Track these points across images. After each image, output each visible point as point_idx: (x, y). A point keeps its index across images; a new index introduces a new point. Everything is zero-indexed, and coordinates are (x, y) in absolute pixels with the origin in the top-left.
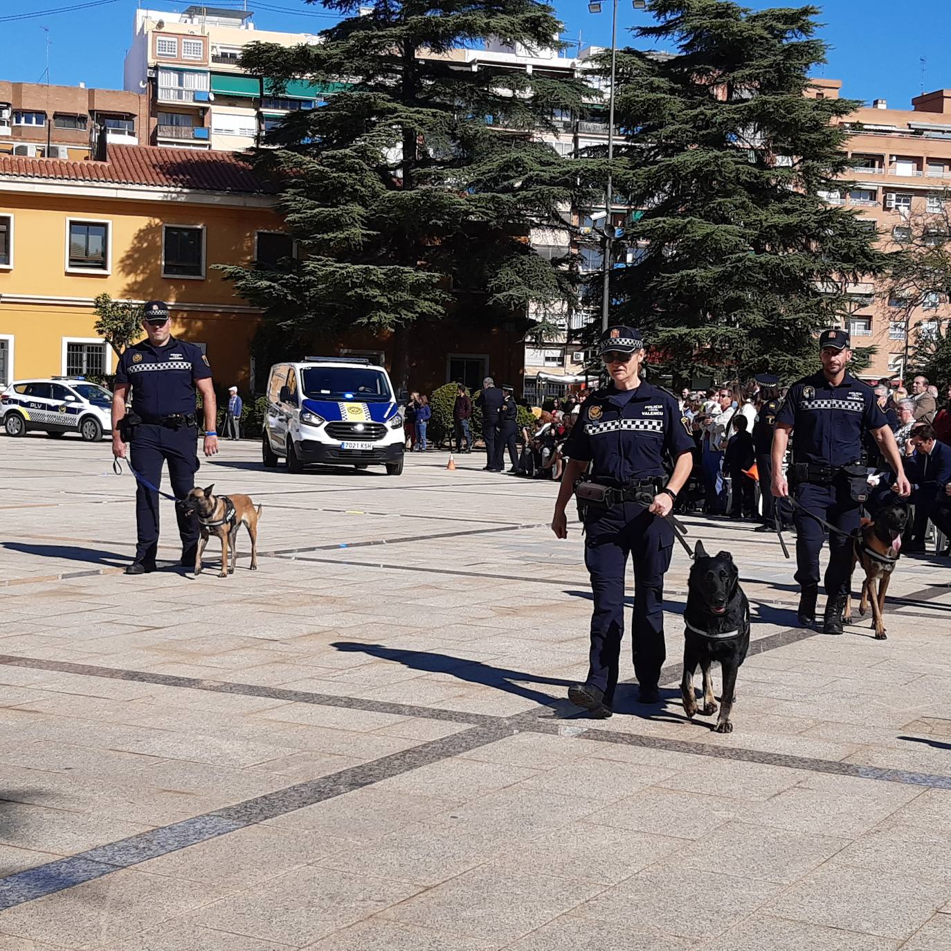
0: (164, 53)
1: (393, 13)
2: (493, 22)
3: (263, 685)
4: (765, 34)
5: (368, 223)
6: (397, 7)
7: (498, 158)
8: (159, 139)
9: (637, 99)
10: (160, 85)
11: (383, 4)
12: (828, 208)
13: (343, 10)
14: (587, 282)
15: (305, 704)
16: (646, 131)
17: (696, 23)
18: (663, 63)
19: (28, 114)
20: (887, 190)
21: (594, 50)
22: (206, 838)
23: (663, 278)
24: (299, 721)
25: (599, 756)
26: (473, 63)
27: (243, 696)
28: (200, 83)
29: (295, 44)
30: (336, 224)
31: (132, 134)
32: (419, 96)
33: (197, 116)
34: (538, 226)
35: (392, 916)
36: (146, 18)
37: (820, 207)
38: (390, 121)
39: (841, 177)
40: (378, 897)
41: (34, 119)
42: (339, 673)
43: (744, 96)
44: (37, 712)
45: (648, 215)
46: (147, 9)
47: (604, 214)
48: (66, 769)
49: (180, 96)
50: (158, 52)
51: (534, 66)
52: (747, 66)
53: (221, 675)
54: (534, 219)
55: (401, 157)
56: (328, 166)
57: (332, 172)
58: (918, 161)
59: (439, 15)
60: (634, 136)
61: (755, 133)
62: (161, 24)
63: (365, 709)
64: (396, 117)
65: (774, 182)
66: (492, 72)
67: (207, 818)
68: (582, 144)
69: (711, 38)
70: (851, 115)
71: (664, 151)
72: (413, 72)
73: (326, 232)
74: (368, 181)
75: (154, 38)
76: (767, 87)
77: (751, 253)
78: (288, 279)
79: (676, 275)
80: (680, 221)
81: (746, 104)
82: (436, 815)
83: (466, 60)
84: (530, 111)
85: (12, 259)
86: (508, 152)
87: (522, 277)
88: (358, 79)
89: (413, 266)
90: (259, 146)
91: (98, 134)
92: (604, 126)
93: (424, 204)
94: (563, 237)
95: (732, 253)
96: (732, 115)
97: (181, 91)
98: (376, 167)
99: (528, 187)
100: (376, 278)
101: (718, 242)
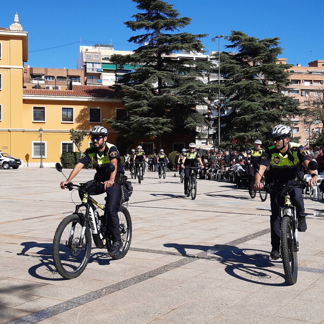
0: (88, 58)
1: (154, 44)
2: (184, 46)
4: (264, 46)
5: (149, 105)
6: (155, 42)
7: (186, 85)
8: (87, 83)
9: (226, 66)
10: (87, 67)
11: (151, 42)
12: (285, 96)
13: (140, 44)
14: (214, 120)
16: (229, 76)
17: (243, 43)
18: (234, 55)
19: (49, 77)
20: (302, 90)
21: (213, 53)
22: (107, 294)
23: (236, 118)
26: (178, 57)
28: (99, 67)
29: (126, 54)
30: (139, 106)
31: (79, 82)
32: (163, 68)
33: (98, 76)
34: (198, 104)
35: (163, 318)
36: (83, 48)
37: (282, 96)
38: (154, 76)
39: (288, 87)
40: (159, 312)
41: (51, 78)
43: (259, 64)
45: (231, 100)
46: (83, 46)
47: (218, 100)
49: (93, 71)
50: (86, 58)
51: (196, 58)
52: (259, 55)
54: (197, 102)
55: (158, 86)
56: (136, 89)
57: (138, 91)
58: (311, 81)
59: (168, 44)
60: (226, 77)
61: (262, 75)
62: (87, 50)
64: (156, 74)
65: (268, 89)
66: (184, 60)
67: (107, 288)
68: (211, 80)
69: (248, 48)
70: (290, 69)
71: (234, 81)
72: (161, 61)
73: (136, 108)
74: (148, 93)
75: (85, 54)
76: (265, 61)
77: (262, 111)
78: (126, 123)
79: (240, 117)
80: (240, 102)
81: (259, 67)
82: (175, 286)
83: (176, 57)
84: (195, 71)
85: (46, 119)
86: (189, 83)
87: (194, 120)
88: (145, 64)
89: (162, 117)
90: (116, 84)
91: (70, 82)
92: (217, 74)
93: (165, 99)
94: (206, 107)
95: (256, 111)
96: (255, 70)
97: (93, 69)
98: (151, 89)
99: (195, 93)
100: (151, 121)
101: (252, 107)
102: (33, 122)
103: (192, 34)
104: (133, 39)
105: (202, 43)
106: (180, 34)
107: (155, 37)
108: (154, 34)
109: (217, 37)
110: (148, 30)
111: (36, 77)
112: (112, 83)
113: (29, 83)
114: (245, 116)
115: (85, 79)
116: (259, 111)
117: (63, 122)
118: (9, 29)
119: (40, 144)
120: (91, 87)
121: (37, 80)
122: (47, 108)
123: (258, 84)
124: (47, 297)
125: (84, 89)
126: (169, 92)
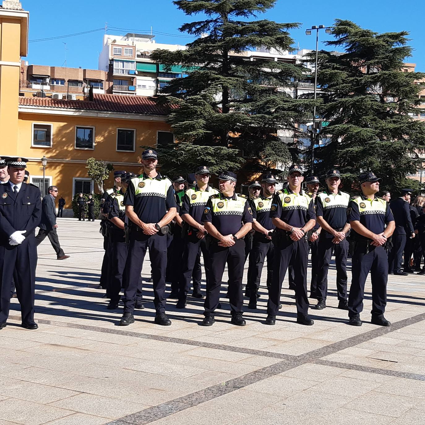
0: (116, 53)
1: (219, 36)
2: (263, 40)
3: (185, 339)
4: (384, 44)
5: (206, 127)
6: (220, 33)
7: (265, 99)
8: (113, 91)
9: (327, 73)
10: (114, 68)
11: (214, 32)
12: (413, 121)
13: (197, 35)
14: (304, 153)
15: (205, 348)
16: (329, 87)
17: (353, 39)
18: (338, 57)
19: (57, 80)
21: (305, 52)
22: (174, 412)
23: (339, 151)
24: (204, 356)
25: (344, 376)
26: (251, 57)
27: (177, 344)
28: (132, 67)
29: (176, 50)
30: (192, 128)
31: (102, 89)
32: (230, 72)
33: (130, 81)
34: (282, 128)
36: (109, 38)
37: (410, 120)
38: (217, 83)
39: (419, 107)
41: (60, 82)
42: (218, 333)
43: (375, 71)
44: (88, 350)
45: (332, 124)
46: (109, 35)
47: (312, 123)
48: (106, 377)
49: (123, 73)
50: (113, 53)
51: (278, 58)
52: (377, 58)
53: (165, 333)
54: (280, 125)
55: (222, 99)
56: (189, 103)
57: (192, 106)
59: (239, 37)
60: (325, 89)
61: (380, 87)
62: (115, 41)
63: (232, 351)
64: (220, 81)
65: (388, 109)
66: (262, 61)
67: (173, 402)
68: (300, 93)
69: (360, 46)
70: (423, 79)
71: (339, 96)
72: (227, 61)
73: (188, 132)
74: (207, 110)
75: (112, 47)
76: (385, 67)
77: (378, 141)
78: (171, 152)
79: (344, 150)
80: (346, 126)
81: (376, 75)
82: (276, 403)
83: (249, 56)
84: (278, 78)
85: (52, 143)
86: (269, 96)
87: (275, 151)
88: (202, 65)
89: (227, 146)
90: (158, 94)
91: (89, 89)
92: (312, 84)
93: (232, 119)
94: (291, 133)
95: (369, 141)
96: (370, 80)
97: (123, 70)
98: (211, 103)
99: (278, 112)
100: (210, 152)
101: (363, 135)
102: (32, 148)
103: (276, 22)
104: (186, 27)
105: (290, 36)
106: (258, 22)
107: (219, 25)
108: (218, 20)
109: (314, 28)
110: (210, 15)
111: (38, 80)
112: (151, 93)
113: (28, 89)
114: (352, 148)
115: (110, 86)
116: (373, 141)
117: (78, 148)
118: (2, 6)
119: (42, 180)
120: (121, 97)
121: (39, 84)
122: (55, 127)
123: (373, 101)
124: (86, 412)
125: (110, 100)
126: (238, 108)
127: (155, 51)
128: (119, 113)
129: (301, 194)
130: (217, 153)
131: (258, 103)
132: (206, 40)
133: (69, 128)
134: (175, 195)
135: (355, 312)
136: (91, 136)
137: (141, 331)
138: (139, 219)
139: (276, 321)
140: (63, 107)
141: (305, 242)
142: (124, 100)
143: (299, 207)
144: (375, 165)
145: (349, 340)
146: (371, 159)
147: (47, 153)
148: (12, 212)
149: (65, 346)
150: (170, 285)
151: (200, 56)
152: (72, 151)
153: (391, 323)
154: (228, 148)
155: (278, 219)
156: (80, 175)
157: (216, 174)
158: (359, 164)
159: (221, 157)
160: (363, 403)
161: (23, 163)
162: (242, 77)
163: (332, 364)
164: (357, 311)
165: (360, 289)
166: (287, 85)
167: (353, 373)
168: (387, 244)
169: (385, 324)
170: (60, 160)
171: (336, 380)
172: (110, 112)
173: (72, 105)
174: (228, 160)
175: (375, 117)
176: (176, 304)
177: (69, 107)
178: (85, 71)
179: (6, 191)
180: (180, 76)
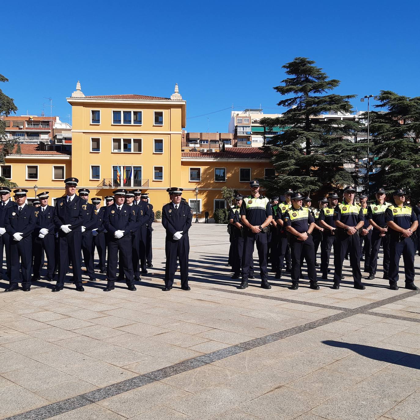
0: (239, 122)
2: (332, 107)
3: (280, 297)
4: (415, 104)
5: (295, 164)
6: (304, 105)
7: (334, 144)
8: (238, 145)
9: (376, 126)
10: (238, 131)
11: (300, 104)
13: (289, 107)
14: (362, 178)
15: (292, 303)
16: (378, 135)
17: (393, 103)
18: (383, 115)
19: (204, 141)
21: (361, 112)
22: (270, 342)
23: (386, 176)
24: (291, 308)
25: (384, 322)
26: (325, 118)
27: (274, 300)
28: (249, 130)
29: (275, 117)
30: (287, 165)
31: (230, 144)
32: (311, 129)
33: (248, 138)
34: (346, 163)
35: (328, 368)
36: (234, 113)
38: (302, 136)
40: (323, 362)
41: (205, 142)
42: (301, 294)
43: (410, 123)
44: (219, 303)
45: (380, 158)
46: (234, 111)
47: (367, 158)
48: (229, 320)
49: (243, 134)
50: (237, 122)
51: (343, 118)
52: (410, 114)
54: (345, 161)
55: (306, 146)
56: (284, 150)
57: (286, 151)
59: (316, 106)
60: (375, 136)
61: (413, 133)
62: (238, 115)
64: (304, 135)
66: (332, 120)
67: (270, 336)
68: (358, 139)
69: (398, 107)
71: (385, 140)
72: (309, 122)
73: (285, 168)
74: (296, 153)
75: (236, 119)
76: (416, 120)
77: (413, 168)
78: (274, 181)
79: (390, 175)
80: (390, 159)
81: (410, 125)
83: (324, 118)
84: (343, 130)
85: (201, 179)
86: (337, 143)
87: (342, 178)
88: (293, 125)
89: (309, 175)
90: (265, 145)
91: (222, 145)
92: (366, 133)
93: (313, 159)
94: (354, 165)
95: (407, 168)
96: (405, 128)
97: (243, 132)
98: (298, 149)
99: (343, 152)
100: (299, 180)
101: (402, 165)
102: (189, 182)
103: (341, 95)
104: (282, 103)
105: (351, 103)
106: (328, 96)
107: (303, 100)
108: (302, 97)
109: (366, 97)
110: (297, 94)
111: (192, 141)
112: (260, 145)
113: (187, 147)
114: (395, 173)
115: (236, 142)
116: (410, 168)
117: (216, 181)
118: (170, 99)
119: (196, 201)
120: (242, 148)
121: (193, 143)
122: (202, 169)
123: (408, 142)
124: (216, 340)
125: (235, 151)
126: (317, 151)
127: (262, 119)
128: (241, 158)
129: (354, 204)
130: (304, 181)
131: (330, 148)
132: (295, 110)
133: (211, 170)
134: (271, 208)
135: (393, 281)
136: (224, 173)
137: (252, 292)
138: (249, 223)
139: (340, 287)
140: (207, 156)
141: (357, 235)
142: (244, 150)
143: (352, 213)
144: (411, 185)
145: (389, 299)
146: (408, 180)
147: (198, 185)
148: (175, 221)
149: (206, 301)
150: (271, 264)
151: (291, 120)
152: (212, 183)
153: (419, 288)
154: (311, 177)
155: (339, 221)
156: (218, 197)
157: (303, 194)
158: (400, 184)
159: (306, 183)
160: (395, 339)
161: (181, 192)
162: (318, 132)
163: (376, 314)
164: (395, 280)
165: (396, 265)
166: (349, 135)
167: (390, 320)
168: (413, 236)
169: (415, 288)
170: (206, 189)
171: (378, 325)
172: (235, 158)
173: (212, 155)
174: (310, 184)
175: (410, 152)
176: (275, 276)
177: (211, 157)
178: (220, 134)
179: (171, 209)
180: (279, 133)
